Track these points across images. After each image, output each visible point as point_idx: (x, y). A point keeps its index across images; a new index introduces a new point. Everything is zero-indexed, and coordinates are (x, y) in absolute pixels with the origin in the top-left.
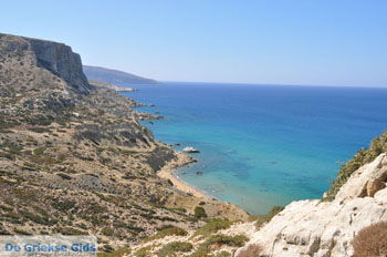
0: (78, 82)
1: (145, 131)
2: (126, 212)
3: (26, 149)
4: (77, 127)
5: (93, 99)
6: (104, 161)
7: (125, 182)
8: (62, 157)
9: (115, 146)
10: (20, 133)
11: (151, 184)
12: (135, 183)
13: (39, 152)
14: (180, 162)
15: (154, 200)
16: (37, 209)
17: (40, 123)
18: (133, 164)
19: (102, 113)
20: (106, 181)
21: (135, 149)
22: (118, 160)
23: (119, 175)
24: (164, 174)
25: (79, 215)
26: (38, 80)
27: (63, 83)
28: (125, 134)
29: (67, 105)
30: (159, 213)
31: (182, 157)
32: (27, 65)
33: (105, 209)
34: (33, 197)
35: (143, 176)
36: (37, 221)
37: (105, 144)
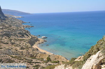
1: (27, 32)
2: (22, 61)
5: (7, 21)
6: (13, 44)
7: (21, 51)
9: (16, 38)
11: (30, 50)
12: (24, 51)
14: (40, 42)
15: (32, 56)
18: (23, 44)
19: (11, 26)
20: (14, 51)
21: (24, 38)
22: (18, 43)
23: (18, 48)
24: (35, 46)
28: (20, 33)
30: (34, 60)
31: (41, 40)
33: (14, 61)
35: (27, 48)
37: (12, 37)
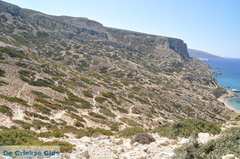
0: (185, 55)
1: (214, 79)
2: (202, 113)
3: (163, 81)
4: (184, 75)
5: (191, 63)
6: (194, 90)
7: (203, 101)
8: (177, 86)
9: (199, 85)
10: (162, 75)
11: (214, 103)
12: (207, 102)
13: (168, 83)
14: (229, 96)
15: (215, 111)
16: (167, 105)
17: (169, 72)
18: (207, 93)
19: (195, 69)
20: (194, 98)
21: (208, 87)
22: (200, 90)
23: (200, 97)
24: (221, 100)
25: (183, 111)
26: (169, 54)
27: (179, 56)
28: (204, 80)
29: (180, 65)
30: (217, 116)
31: (230, 93)
32: (165, 48)
33: (193, 110)
34: (165, 100)
35: (211, 99)
36: (167, 110)
37: (195, 83)
